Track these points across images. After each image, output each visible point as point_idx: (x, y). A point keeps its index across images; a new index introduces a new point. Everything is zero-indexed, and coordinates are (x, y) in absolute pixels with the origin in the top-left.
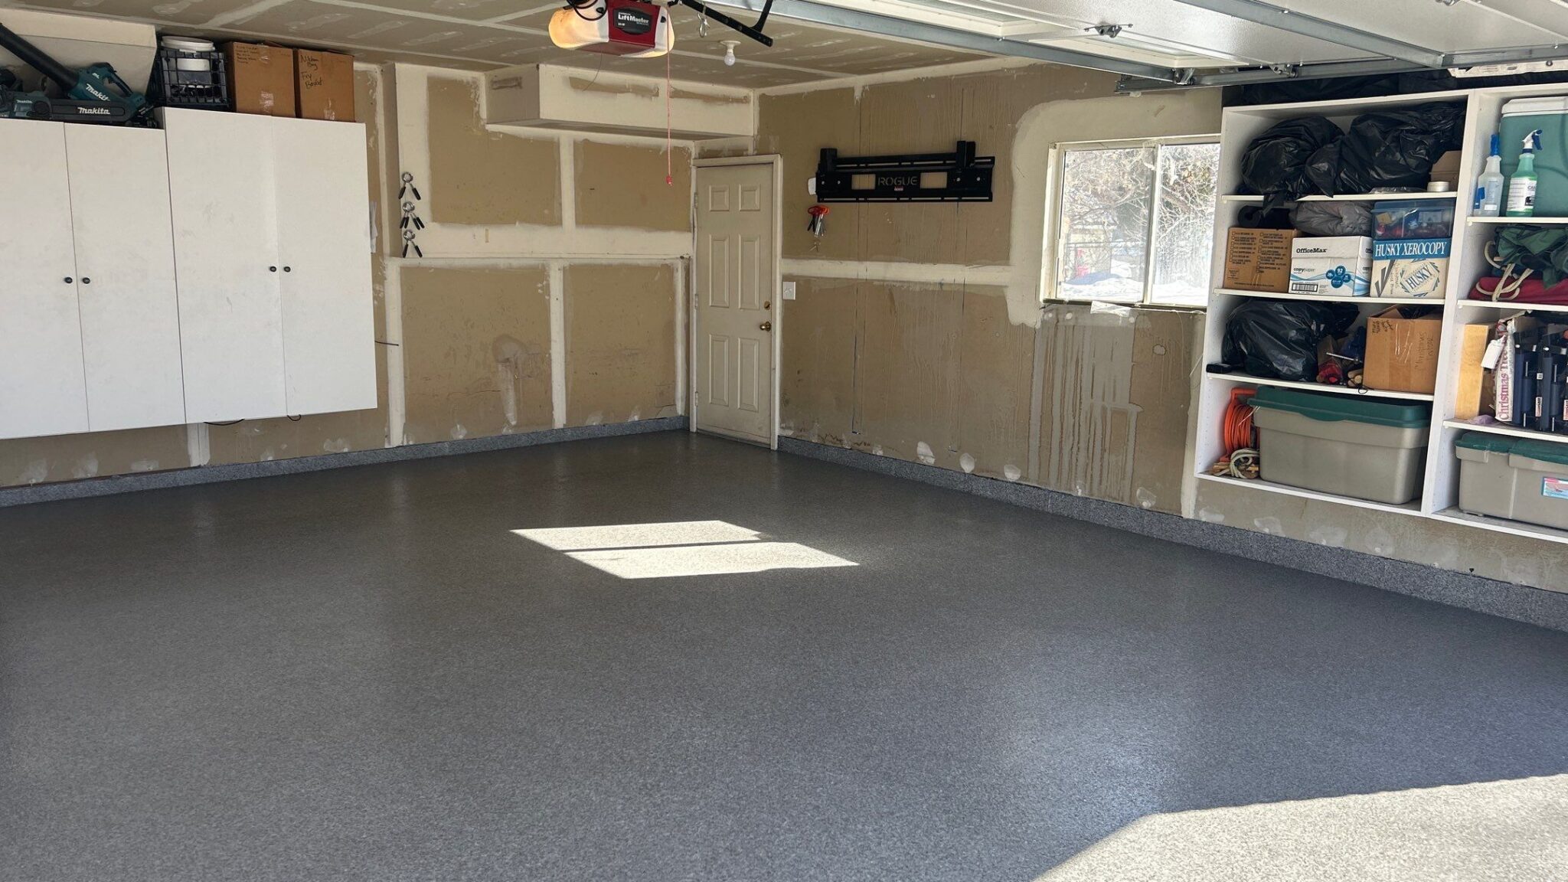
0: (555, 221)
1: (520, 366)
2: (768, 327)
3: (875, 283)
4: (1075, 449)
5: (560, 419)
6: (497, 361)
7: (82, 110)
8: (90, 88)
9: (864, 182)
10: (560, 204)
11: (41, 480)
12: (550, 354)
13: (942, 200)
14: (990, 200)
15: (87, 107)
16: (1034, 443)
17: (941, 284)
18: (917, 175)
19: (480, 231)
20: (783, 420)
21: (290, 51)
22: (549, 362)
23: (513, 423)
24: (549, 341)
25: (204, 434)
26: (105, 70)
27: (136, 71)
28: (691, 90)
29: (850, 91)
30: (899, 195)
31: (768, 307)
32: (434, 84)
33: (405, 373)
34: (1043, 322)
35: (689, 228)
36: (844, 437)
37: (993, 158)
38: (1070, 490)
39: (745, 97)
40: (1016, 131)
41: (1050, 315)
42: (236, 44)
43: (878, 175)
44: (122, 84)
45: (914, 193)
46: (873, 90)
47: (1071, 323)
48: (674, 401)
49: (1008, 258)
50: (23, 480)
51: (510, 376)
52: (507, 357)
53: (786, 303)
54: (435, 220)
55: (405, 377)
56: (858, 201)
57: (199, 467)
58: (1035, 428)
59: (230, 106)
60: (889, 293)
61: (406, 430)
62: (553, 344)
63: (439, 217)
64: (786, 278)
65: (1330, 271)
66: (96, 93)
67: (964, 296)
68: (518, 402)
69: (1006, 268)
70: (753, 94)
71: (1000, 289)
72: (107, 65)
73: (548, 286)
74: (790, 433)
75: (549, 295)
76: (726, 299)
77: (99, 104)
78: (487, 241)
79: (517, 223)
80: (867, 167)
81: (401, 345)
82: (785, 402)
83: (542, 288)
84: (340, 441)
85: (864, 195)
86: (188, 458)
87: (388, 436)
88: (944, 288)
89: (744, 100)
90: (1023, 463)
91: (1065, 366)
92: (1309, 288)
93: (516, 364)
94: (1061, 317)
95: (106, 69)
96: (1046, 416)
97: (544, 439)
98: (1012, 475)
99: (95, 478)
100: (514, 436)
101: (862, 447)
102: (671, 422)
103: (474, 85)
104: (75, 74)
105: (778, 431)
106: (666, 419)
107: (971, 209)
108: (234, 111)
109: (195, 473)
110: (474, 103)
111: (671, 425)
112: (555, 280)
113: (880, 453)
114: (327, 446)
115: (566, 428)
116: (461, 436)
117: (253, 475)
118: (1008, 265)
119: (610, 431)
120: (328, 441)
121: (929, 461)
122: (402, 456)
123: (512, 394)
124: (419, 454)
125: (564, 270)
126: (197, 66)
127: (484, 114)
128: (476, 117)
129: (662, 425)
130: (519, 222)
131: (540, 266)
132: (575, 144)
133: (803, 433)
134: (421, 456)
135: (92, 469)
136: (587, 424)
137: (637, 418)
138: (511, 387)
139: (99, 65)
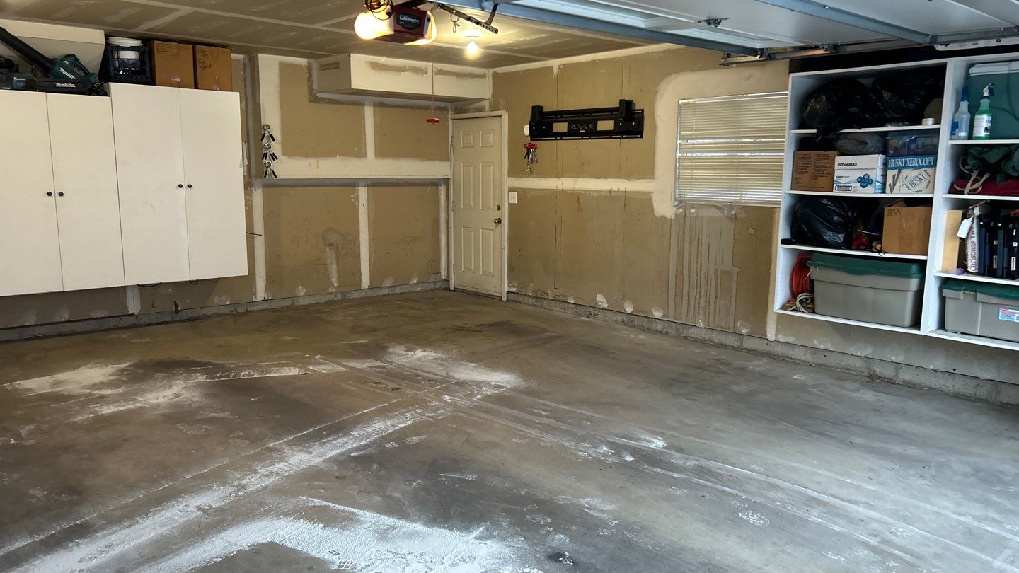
0: (361, 154)
1: (340, 247)
2: (499, 222)
3: (568, 192)
4: (698, 296)
5: (366, 281)
6: (326, 245)
7: (58, 85)
8: (62, 70)
9: (561, 127)
10: (365, 144)
11: (33, 323)
12: (359, 241)
13: (611, 138)
14: (641, 137)
15: (61, 83)
16: (672, 293)
17: (610, 192)
18: (595, 122)
19: (313, 161)
20: (509, 282)
21: (191, 46)
22: (357, 245)
23: (336, 285)
24: (358, 232)
25: (137, 292)
27: (92, 59)
28: (448, 70)
29: (551, 68)
30: (582, 135)
31: (499, 208)
32: (283, 67)
33: (266, 253)
34: (676, 215)
35: (447, 159)
36: (549, 292)
37: (643, 110)
38: (695, 323)
39: (484, 74)
40: (657, 92)
41: (681, 210)
42: (155, 41)
43: (569, 123)
44: (82, 68)
45: (593, 133)
46: (567, 67)
47: (695, 215)
48: (440, 270)
49: (653, 174)
50: (21, 323)
51: (333, 255)
52: (332, 242)
53: (511, 205)
54: (284, 154)
55: (266, 256)
56: (556, 139)
57: (134, 314)
58: (672, 284)
59: (151, 81)
60: (577, 198)
61: (267, 290)
62: (361, 235)
63: (288, 152)
64: (511, 190)
65: (859, 178)
66: (66, 73)
67: (625, 199)
68: (338, 272)
69: (652, 180)
70: (488, 72)
71: (649, 194)
72: (73, 55)
73: (358, 196)
74: (514, 290)
75: (358, 202)
76: (472, 204)
77: (68, 80)
78: (318, 168)
79: (337, 156)
80: (562, 117)
81: (263, 236)
82: (511, 269)
84: (226, 297)
85: (561, 135)
86: (126, 308)
87: (255, 294)
88: (612, 194)
89: (483, 76)
90: (665, 307)
91: (690, 243)
92: (846, 188)
93: (337, 247)
94: (687, 211)
95: (73, 59)
96: (679, 274)
97: (355, 295)
98: (657, 314)
99: (67, 322)
100: (336, 293)
101: (561, 298)
102: (438, 284)
103: (309, 68)
104: (53, 62)
105: (506, 289)
106: (435, 282)
107: (629, 143)
108: (155, 85)
109: (131, 318)
110: (310, 79)
111: (438, 286)
112: (363, 193)
113: (572, 301)
114: (216, 300)
115: (370, 288)
116: (302, 294)
117: (168, 319)
118: (654, 178)
119: (398, 290)
120: (217, 297)
121: (606, 306)
122: (264, 306)
123: (335, 266)
124: (275, 305)
125: (368, 186)
126: (131, 55)
127: (315, 86)
128: (311, 88)
129: (431, 286)
130: (339, 156)
131: (352, 184)
132: (375, 105)
133: (522, 289)
134: (276, 306)
135: (65, 316)
136: (384, 285)
137: (415, 282)
138: (334, 262)
139: (68, 56)
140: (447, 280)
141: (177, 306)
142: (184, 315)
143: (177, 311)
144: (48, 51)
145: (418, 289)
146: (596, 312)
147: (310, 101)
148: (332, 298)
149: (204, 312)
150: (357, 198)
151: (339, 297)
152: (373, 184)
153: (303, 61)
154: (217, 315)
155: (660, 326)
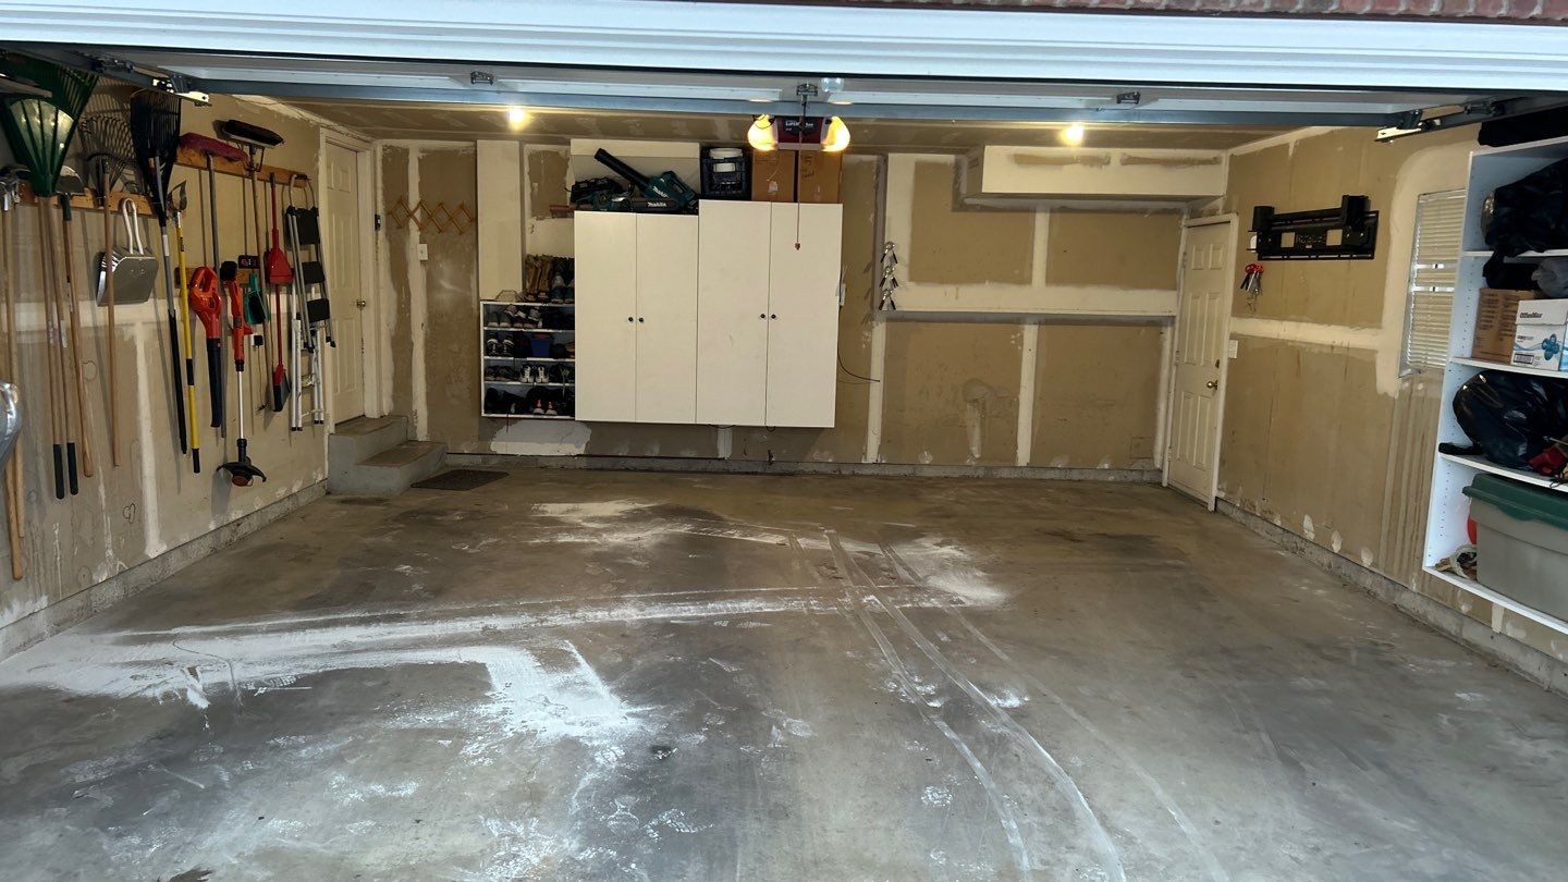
0: (1024, 279)
1: (988, 406)
2: (1215, 386)
3: (1289, 344)
4: (1414, 538)
5: (1023, 455)
6: (967, 401)
7: (650, 204)
8: (656, 189)
9: (1288, 240)
10: (1031, 265)
11: (625, 454)
12: (1018, 400)
13: (1338, 258)
14: (1372, 258)
15: (653, 202)
16: (1385, 529)
17: (1332, 347)
18: (1324, 232)
19: (951, 289)
20: (1219, 483)
21: (793, 152)
22: (1017, 406)
23: (977, 456)
24: (1018, 386)
25: (729, 433)
26: (669, 177)
27: (690, 174)
28: (1149, 156)
29: (1285, 147)
30: (1309, 252)
31: (1217, 365)
32: (920, 168)
33: (883, 403)
34: (1401, 392)
35: (1174, 287)
36: (1257, 504)
37: (1377, 212)
38: (1407, 582)
39: (1215, 158)
40: (1396, 181)
41: (1407, 384)
43: (1298, 232)
44: (681, 185)
45: (1321, 251)
46: (1303, 144)
47: (1421, 395)
48: (1154, 453)
49: (1380, 321)
50: (615, 453)
51: (977, 414)
52: (976, 397)
53: (1231, 359)
54: (911, 280)
55: (883, 407)
56: (1283, 259)
57: (723, 459)
58: (1386, 510)
59: (747, 196)
60: (1296, 353)
61: (880, 450)
62: (1022, 390)
63: (917, 276)
64: (1233, 337)
65: (1546, 341)
66: (659, 192)
67: (1336, 355)
68: (983, 437)
69: (1379, 331)
70: (1225, 155)
71: (1373, 352)
72: (671, 172)
73: (1022, 336)
74: (1222, 495)
75: (1022, 345)
76: (1195, 356)
77: (659, 199)
78: (957, 298)
79: (987, 283)
80: (1290, 224)
81: (882, 382)
82: (1222, 462)
83: (1015, 340)
84: (826, 453)
85: (1287, 253)
86: (716, 450)
87: (865, 454)
88: (1335, 350)
89: (1215, 161)
90: (1375, 551)
92: (1525, 359)
93: (984, 405)
94: (1414, 387)
95: (671, 175)
96: (1396, 494)
97: (1005, 473)
98: (1367, 560)
99: (656, 457)
100: (977, 468)
101: (1267, 515)
102: (1146, 473)
103: (957, 166)
104: (647, 180)
105: (1215, 493)
106: (1142, 472)
107: (1359, 266)
108: (750, 200)
109: (721, 463)
110: (956, 181)
111: (1146, 477)
112: (1030, 334)
113: (1279, 523)
114: (816, 455)
115: (1030, 466)
116: (927, 462)
117: (759, 470)
118: (1380, 328)
119: (1075, 475)
120: (817, 452)
121: (1311, 536)
122: (876, 471)
123: (977, 431)
124: (889, 471)
125: (1040, 323)
126: (727, 168)
127: (964, 191)
128: (956, 193)
129: (1135, 476)
130: (990, 281)
131: (1016, 320)
132: (1052, 211)
133: (1231, 496)
134: (891, 473)
135: (656, 451)
136: (1052, 465)
137: (1106, 466)
138: (977, 424)
139: (665, 173)
140: (1161, 471)
141: (771, 457)
142: (778, 468)
143: (771, 463)
144: (646, 170)
145: (1111, 478)
146: (1303, 545)
147: (954, 210)
148: (970, 472)
149: (801, 467)
150: (1020, 341)
151: (981, 473)
152: (1047, 321)
153: (950, 158)
154: (816, 473)
155: (1368, 582)
